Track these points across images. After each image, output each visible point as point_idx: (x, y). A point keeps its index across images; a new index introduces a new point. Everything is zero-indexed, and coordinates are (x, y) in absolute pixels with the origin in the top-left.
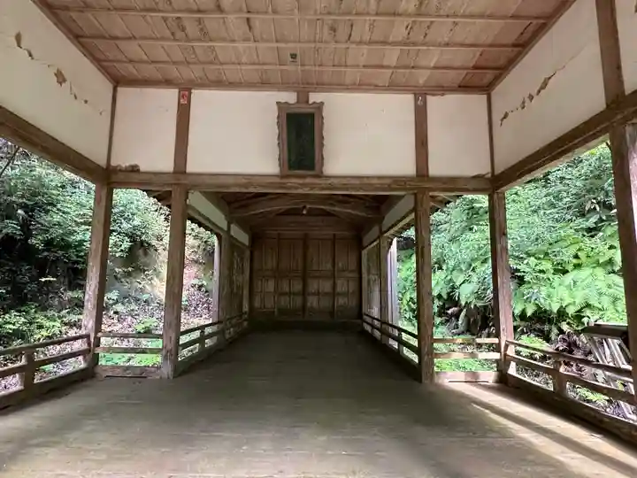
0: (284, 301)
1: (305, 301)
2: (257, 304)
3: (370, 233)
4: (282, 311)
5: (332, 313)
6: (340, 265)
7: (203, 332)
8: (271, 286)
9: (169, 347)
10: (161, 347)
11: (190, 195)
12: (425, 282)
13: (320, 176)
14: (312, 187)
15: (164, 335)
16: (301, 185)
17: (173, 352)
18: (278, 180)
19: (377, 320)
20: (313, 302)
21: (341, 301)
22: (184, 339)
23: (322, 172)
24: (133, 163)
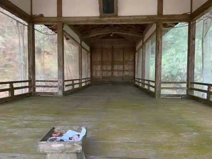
0: (105, 74)
1: (112, 74)
2: (94, 75)
3: (139, 45)
4: (103, 78)
5: (123, 78)
6: (126, 59)
7: (73, 82)
8: (99, 67)
9: (61, 85)
10: (57, 85)
11: (64, 27)
12: (159, 59)
13: (116, 16)
14: (113, 21)
15: (59, 81)
16: (108, 20)
17: (62, 87)
18: (99, 19)
19: (141, 79)
20: (116, 74)
21: (126, 73)
22: (66, 83)
23: (117, 15)
24: (41, 13)
